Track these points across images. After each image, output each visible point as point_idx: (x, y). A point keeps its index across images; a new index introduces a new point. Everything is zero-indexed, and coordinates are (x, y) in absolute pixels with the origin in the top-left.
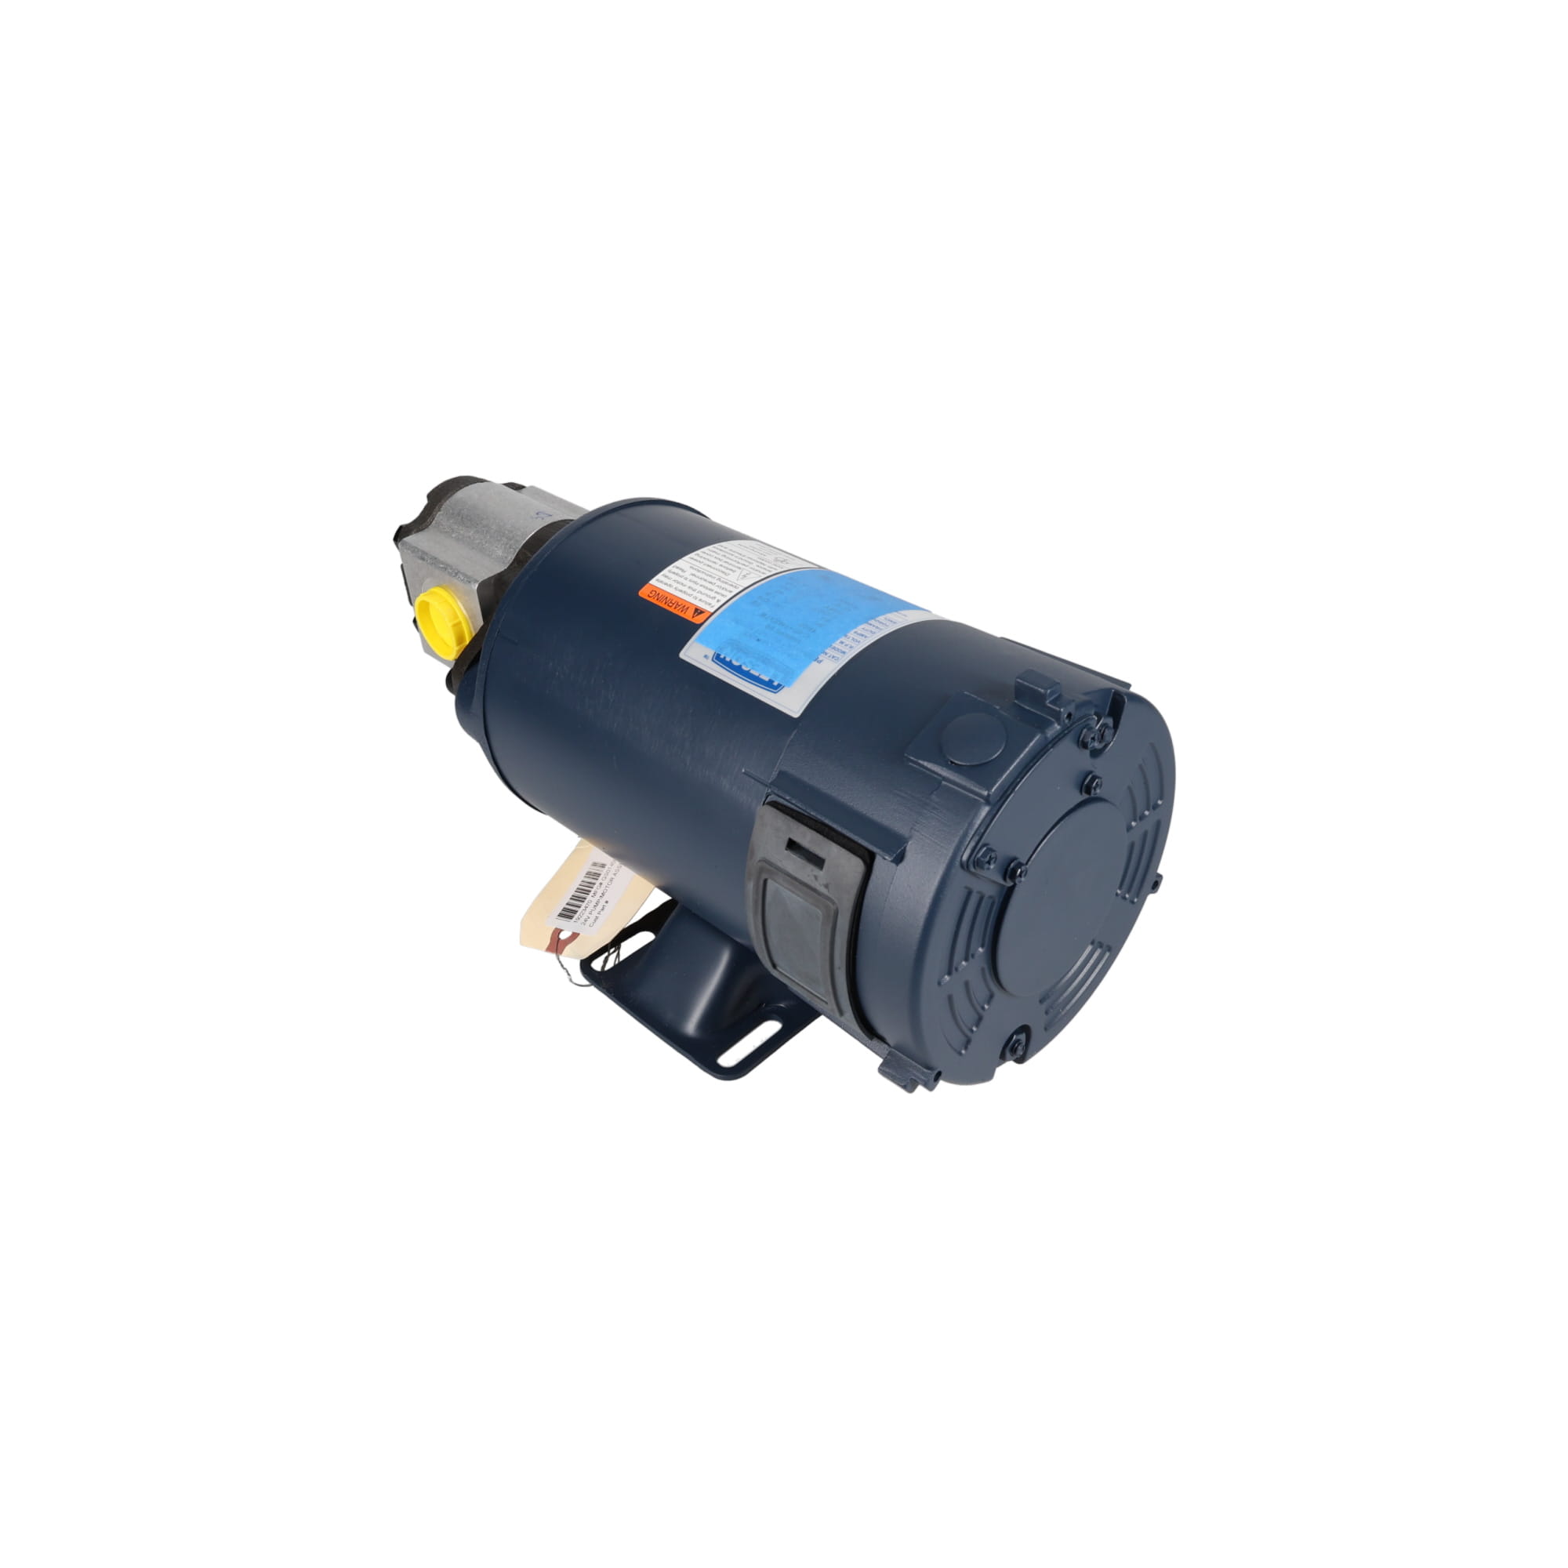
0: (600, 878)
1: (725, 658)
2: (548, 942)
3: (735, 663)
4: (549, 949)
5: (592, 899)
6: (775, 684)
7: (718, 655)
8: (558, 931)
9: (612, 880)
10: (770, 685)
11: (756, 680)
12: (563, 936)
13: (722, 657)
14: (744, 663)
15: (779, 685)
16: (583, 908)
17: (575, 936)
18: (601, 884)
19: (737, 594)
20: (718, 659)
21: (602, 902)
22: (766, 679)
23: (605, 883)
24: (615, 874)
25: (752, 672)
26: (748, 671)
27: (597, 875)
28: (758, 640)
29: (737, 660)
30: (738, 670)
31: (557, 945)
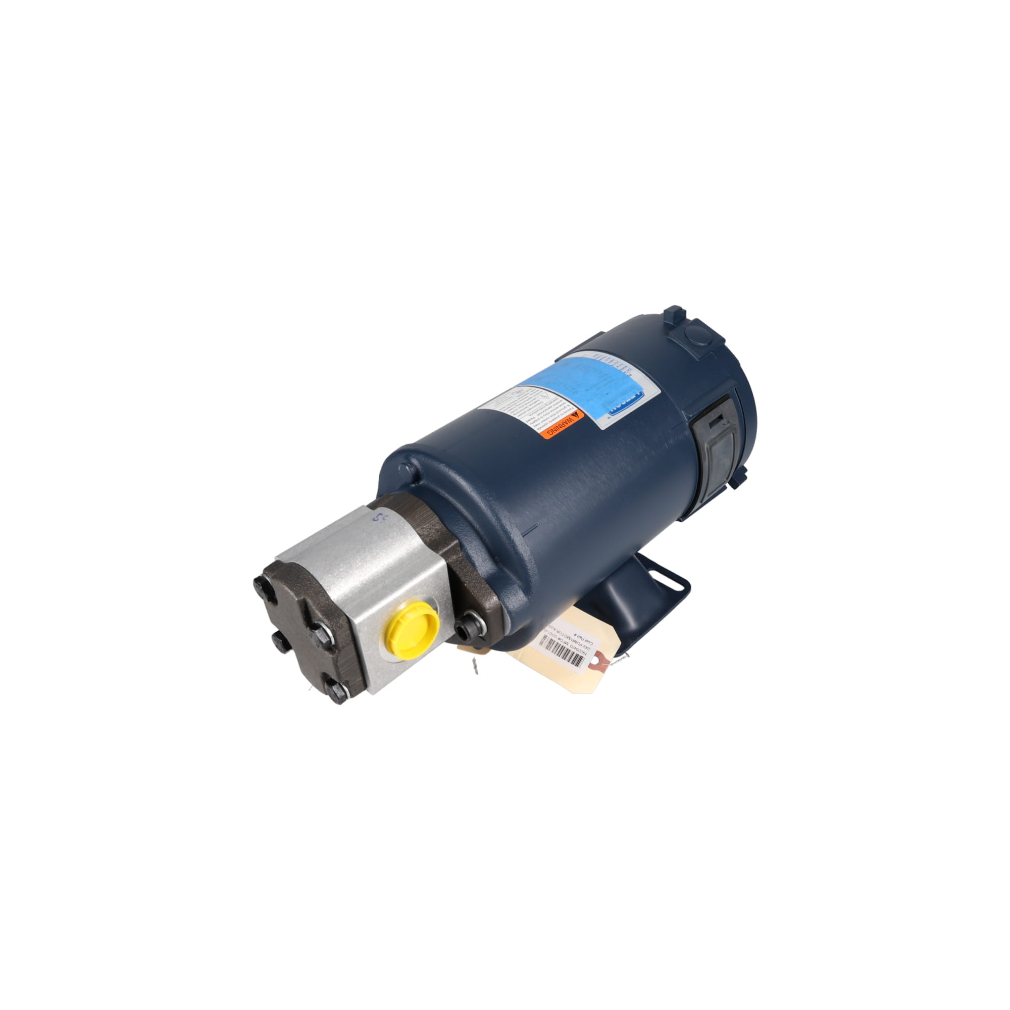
0: (554, 639)
1: (614, 410)
2: (598, 672)
3: (619, 406)
4: (603, 670)
5: (569, 645)
6: (639, 394)
7: (611, 412)
8: (591, 666)
9: (558, 632)
10: (640, 395)
11: (632, 401)
12: (595, 661)
13: (612, 411)
14: (621, 403)
15: (640, 393)
16: (575, 651)
17: (598, 654)
18: (559, 639)
19: (561, 397)
20: (613, 413)
21: (576, 638)
22: (634, 397)
23: (559, 636)
24: (555, 629)
25: (627, 401)
26: (626, 402)
27: (551, 642)
28: (607, 394)
29: (618, 405)
30: (623, 407)
31: (602, 665)
